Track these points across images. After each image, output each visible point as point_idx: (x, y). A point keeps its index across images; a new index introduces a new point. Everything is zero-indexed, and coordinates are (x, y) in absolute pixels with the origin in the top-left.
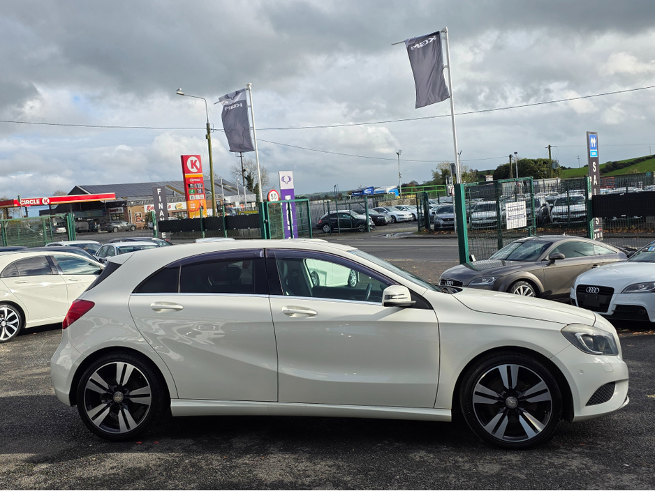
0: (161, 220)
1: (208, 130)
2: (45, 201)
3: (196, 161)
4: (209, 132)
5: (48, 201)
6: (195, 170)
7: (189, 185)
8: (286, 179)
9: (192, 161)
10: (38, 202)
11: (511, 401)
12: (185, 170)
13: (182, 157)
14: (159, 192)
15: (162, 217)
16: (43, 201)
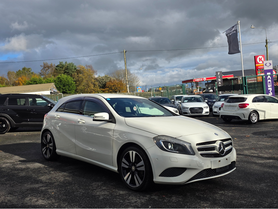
0: (220, 86)
1: (267, 43)
2: (205, 79)
3: (262, 58)
4: (267, 44)
5: (206, 79)
6: (261, 62)
7: (258, 69)
8: (268, 64)
9: (259, 58)
10: (202, 80)
11: (133, 168)
12: (256, 62)
13: (255, 56)
14: (219, 74)
15: (220, 85)
16: (204, 79)
